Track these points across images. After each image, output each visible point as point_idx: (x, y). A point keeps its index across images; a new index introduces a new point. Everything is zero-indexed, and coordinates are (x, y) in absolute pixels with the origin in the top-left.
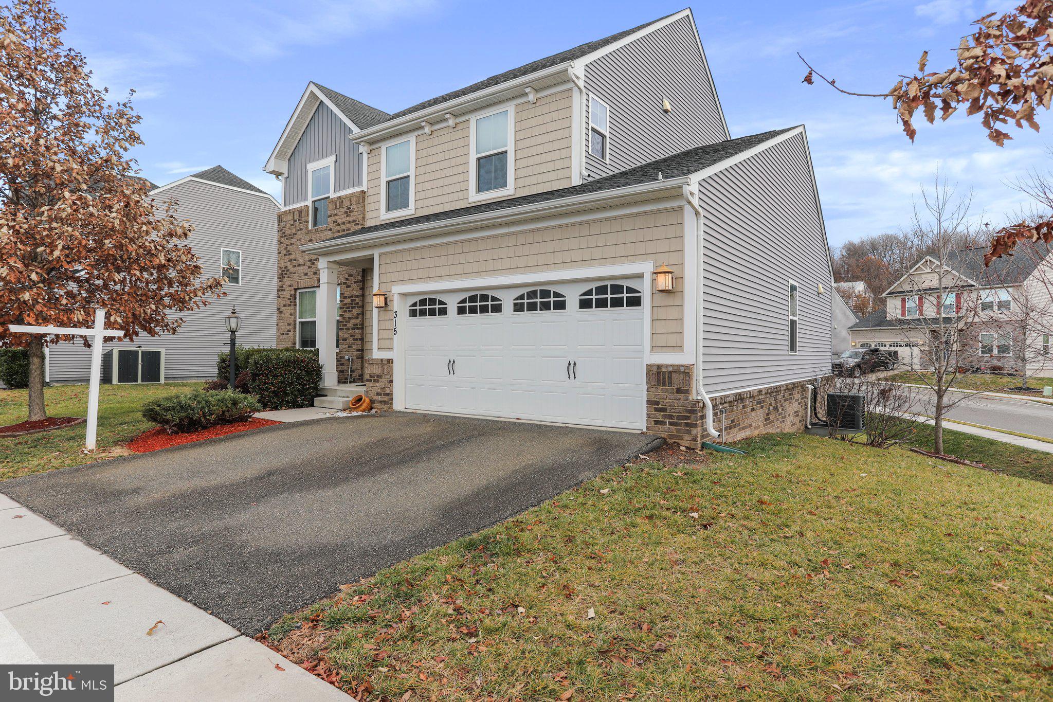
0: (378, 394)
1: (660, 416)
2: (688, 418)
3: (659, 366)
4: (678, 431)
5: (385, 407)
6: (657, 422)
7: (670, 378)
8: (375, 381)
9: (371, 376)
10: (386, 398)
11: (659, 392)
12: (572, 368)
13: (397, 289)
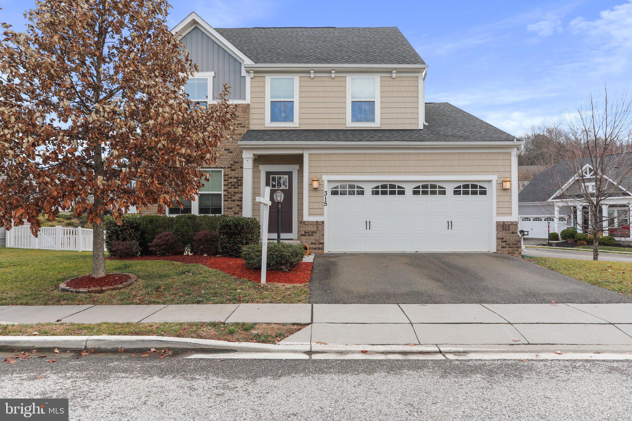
0: (312, 244)
1: (504, 244)
2: (517, 244)
3: (504, 222)
4: (513, 250)
5: (320, 252)
6: (502, 247)
7: (509, 227)
8: (309, 235)
9: (305, 232)
10: (321, 246)
11: (503, 234)
12: (450, 225)
13: (325, 178)
